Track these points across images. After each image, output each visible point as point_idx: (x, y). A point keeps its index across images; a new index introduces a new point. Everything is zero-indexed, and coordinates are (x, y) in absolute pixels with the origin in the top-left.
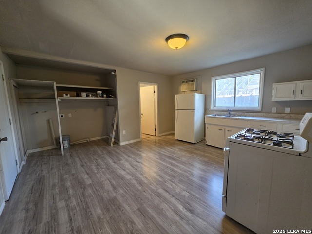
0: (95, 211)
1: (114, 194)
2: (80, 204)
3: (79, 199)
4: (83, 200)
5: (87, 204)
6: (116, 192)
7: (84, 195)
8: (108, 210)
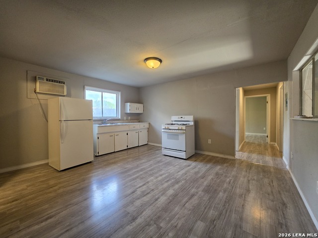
0: (223, 197)
1: (200, 193)
2: (229, 210)
3: (227, 215)
4: (224, 211)
5: (224, 205)
6: (197, 193)
7: (221, 214)
8: (216, 190)
